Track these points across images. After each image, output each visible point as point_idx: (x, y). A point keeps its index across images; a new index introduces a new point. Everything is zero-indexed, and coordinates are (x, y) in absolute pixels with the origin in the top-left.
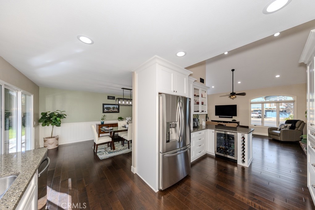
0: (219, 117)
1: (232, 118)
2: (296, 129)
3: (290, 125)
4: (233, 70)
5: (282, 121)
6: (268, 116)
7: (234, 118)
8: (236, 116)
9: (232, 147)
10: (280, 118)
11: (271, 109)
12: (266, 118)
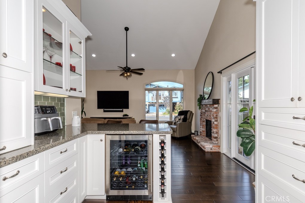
0: (105, 111)
1: (122, 111)
2: (188, 121)
3: (182, 117)
4: (127, 29)
5: (161, 116)
6: (151, 111)
7: (125, 111)
8: (128, 108)
9: (139, 165)
10: (160, 113)
11: (153, 103)
12: (149, 113)
